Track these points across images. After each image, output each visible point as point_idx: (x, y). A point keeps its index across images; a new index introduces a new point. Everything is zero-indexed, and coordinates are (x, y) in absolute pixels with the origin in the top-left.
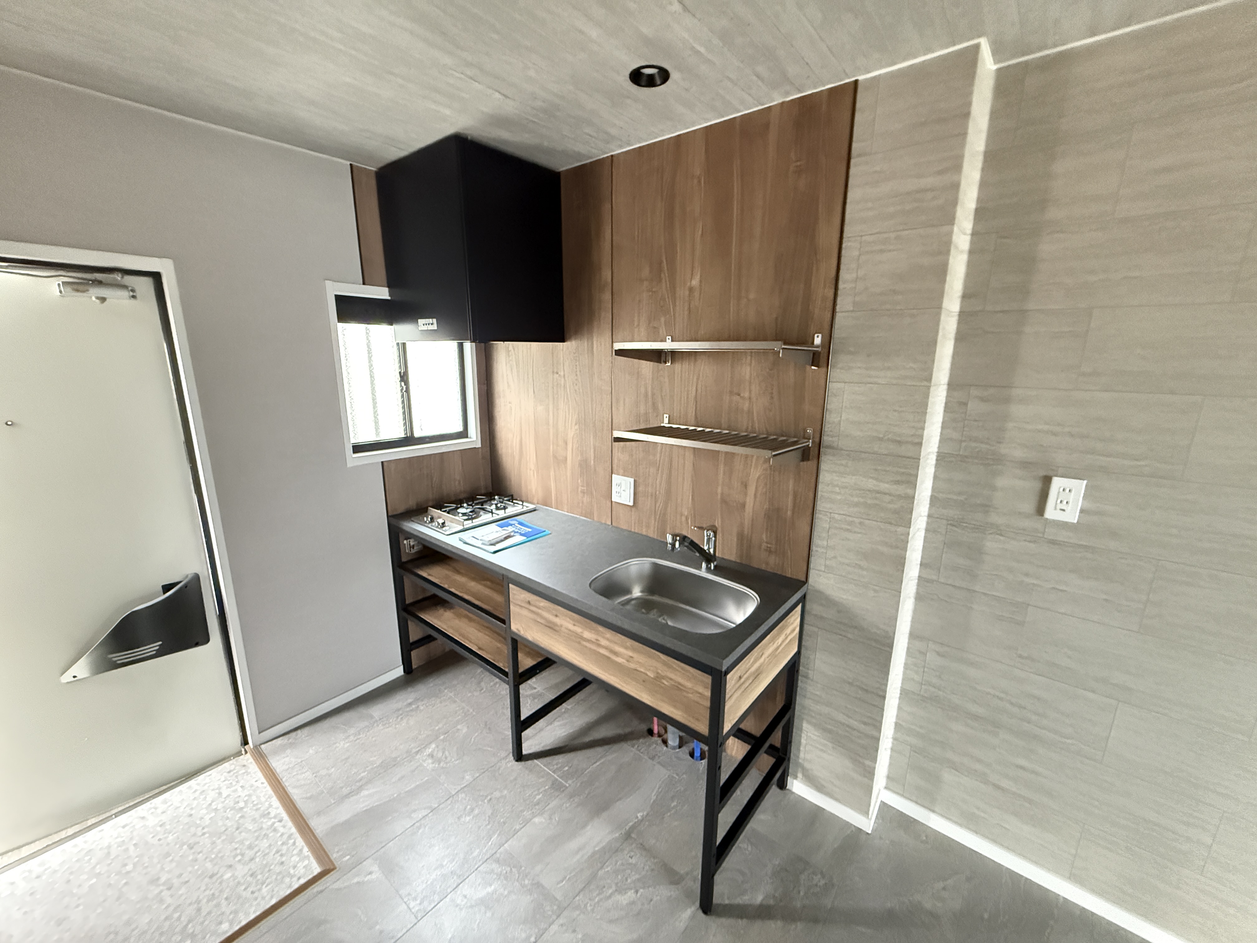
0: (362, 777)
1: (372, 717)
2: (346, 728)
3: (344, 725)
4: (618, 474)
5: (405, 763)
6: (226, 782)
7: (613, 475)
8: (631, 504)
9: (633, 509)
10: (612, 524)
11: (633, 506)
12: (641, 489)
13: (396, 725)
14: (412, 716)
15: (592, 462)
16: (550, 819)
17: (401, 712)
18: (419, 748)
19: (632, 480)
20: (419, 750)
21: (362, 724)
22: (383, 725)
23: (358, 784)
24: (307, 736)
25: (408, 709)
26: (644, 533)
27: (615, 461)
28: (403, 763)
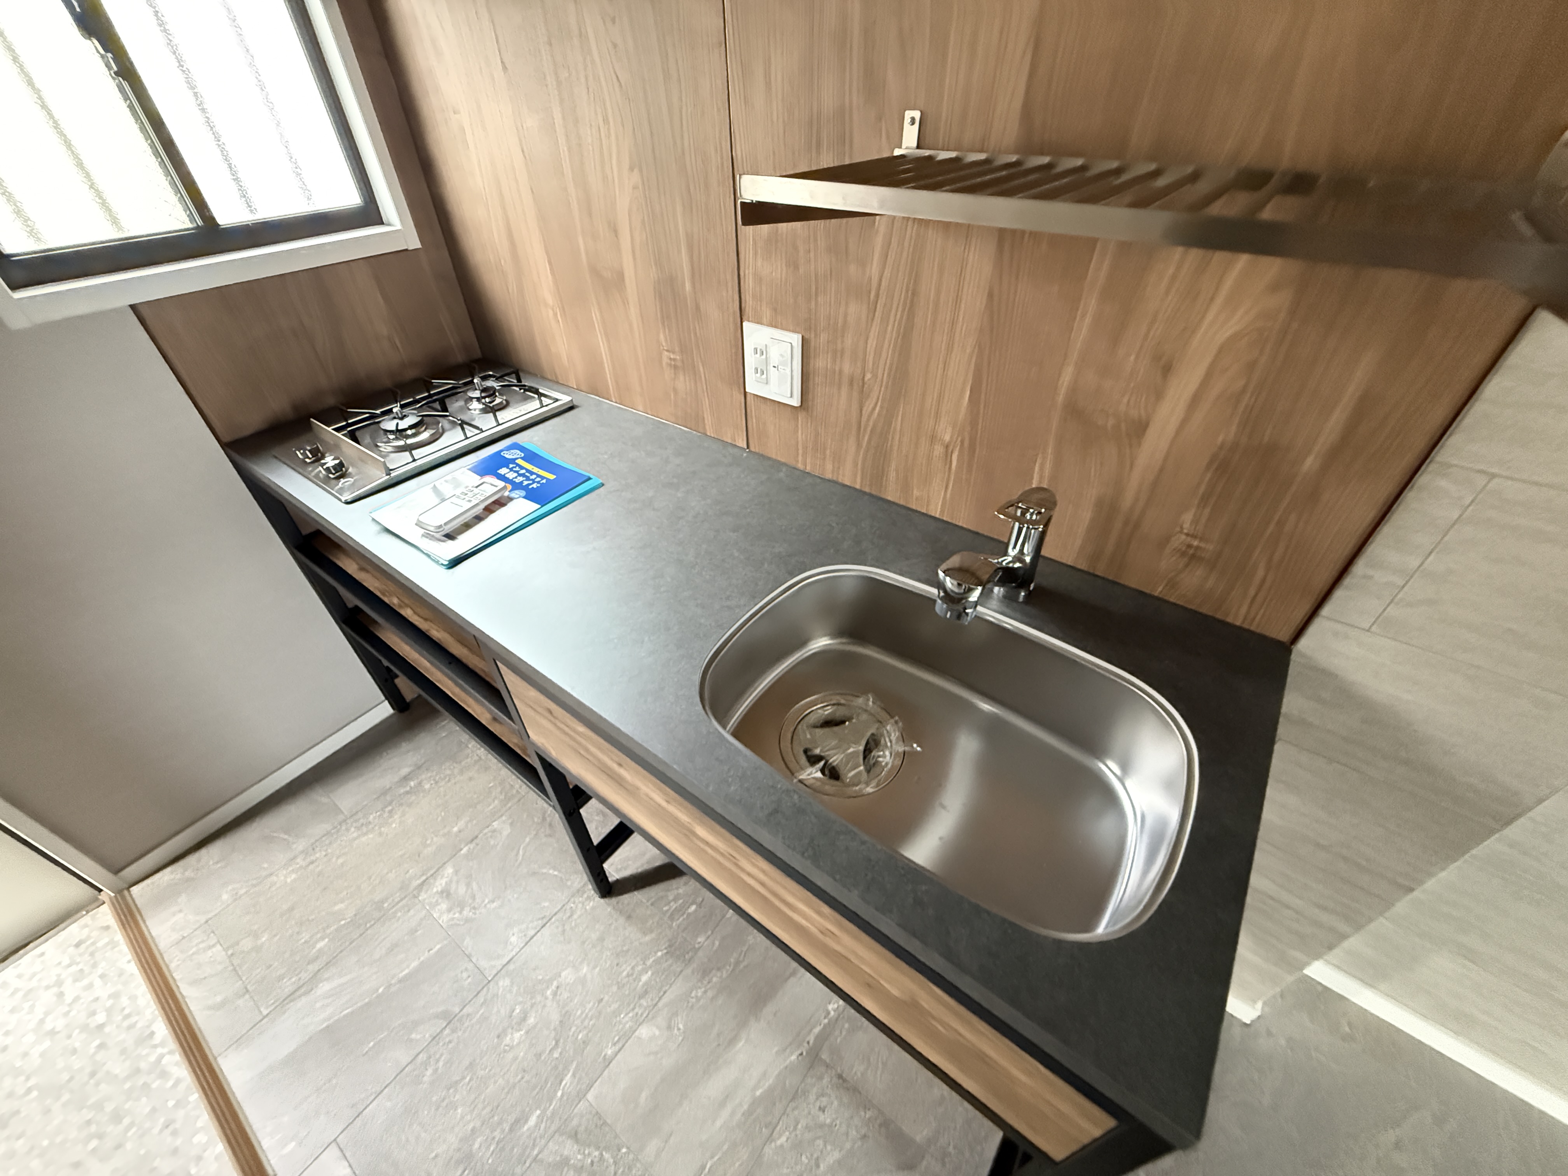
0: (320, 950)
1: (338, 811)
2: (290, 839)
3: (286, 833)
4: (759, 322)
5: (399, 914)
6: (75, 968)
7: (744, 324)
8: (795, 402)
9: (801, 416)
10: (748, 447)
11: (801, 406)
12: (820, 363)
13: (380, 828)
14: (410, 805)
15: (688, 286)
16: (669, 1028)
17: (388, 798)
18: (424, 878)
19: (796, 339)
20: (424, 881)
21: (320, 828)
22: (358, 828)
23: (310, 967)
24: (217, 863)
25: (402, 791)
26: (829, 476)
27: (749, 283)
28: (395, 912)
